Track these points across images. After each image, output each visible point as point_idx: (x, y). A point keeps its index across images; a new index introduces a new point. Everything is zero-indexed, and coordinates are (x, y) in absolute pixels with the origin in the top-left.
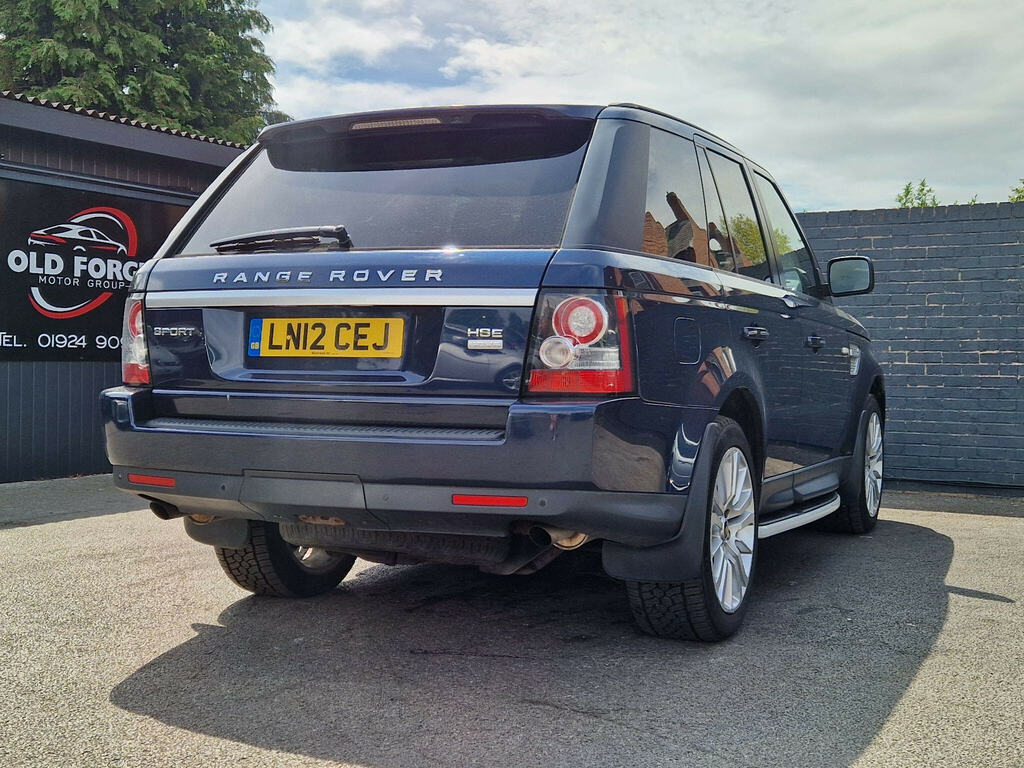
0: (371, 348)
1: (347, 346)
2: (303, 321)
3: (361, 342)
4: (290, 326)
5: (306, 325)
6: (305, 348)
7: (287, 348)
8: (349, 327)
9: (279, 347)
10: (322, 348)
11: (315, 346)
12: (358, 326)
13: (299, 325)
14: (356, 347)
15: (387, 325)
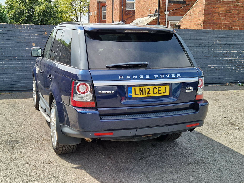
0: (162, 93)
1: (156, 93)
2: (144, 87)
3: (160, 92)
4: (140, 89)
5: (145, 88)
6: (145, 94)
7: (140, 94)
8: (156, 88)
9: (138, 94)
10: (150, 94)
11: (148, 94)
12: (158, 88)
13: (143, 88)
14: (159, 93)
15: (165, 87)
